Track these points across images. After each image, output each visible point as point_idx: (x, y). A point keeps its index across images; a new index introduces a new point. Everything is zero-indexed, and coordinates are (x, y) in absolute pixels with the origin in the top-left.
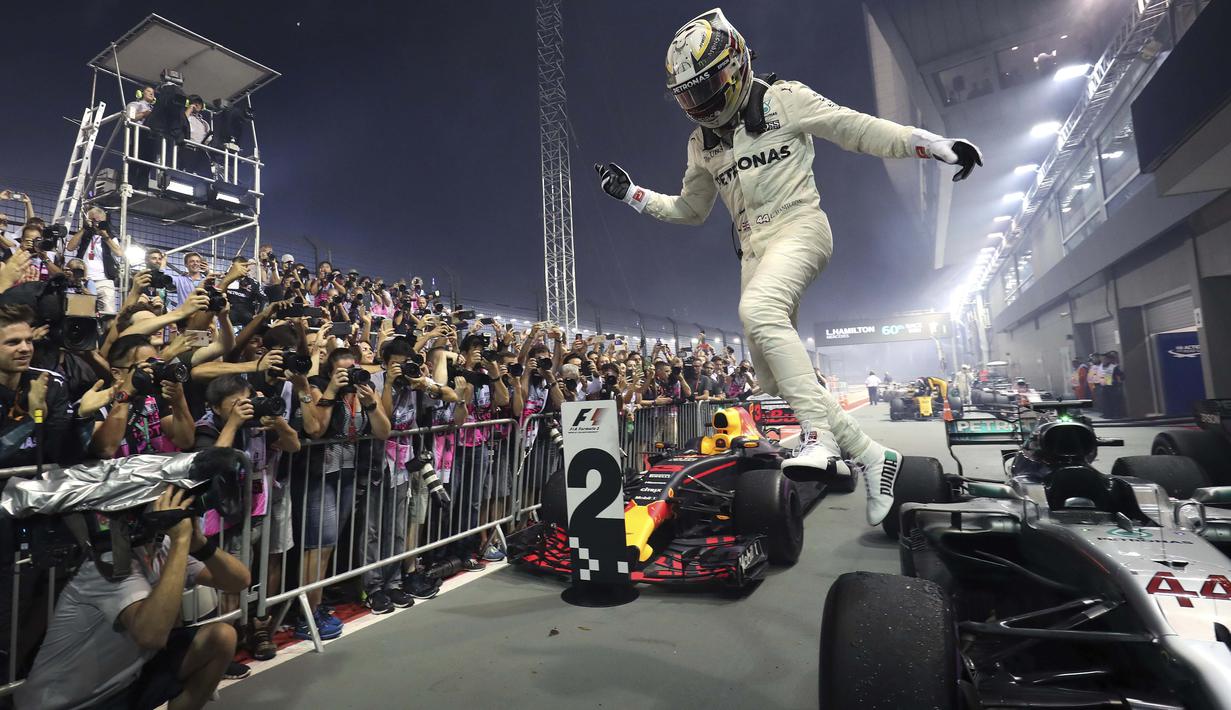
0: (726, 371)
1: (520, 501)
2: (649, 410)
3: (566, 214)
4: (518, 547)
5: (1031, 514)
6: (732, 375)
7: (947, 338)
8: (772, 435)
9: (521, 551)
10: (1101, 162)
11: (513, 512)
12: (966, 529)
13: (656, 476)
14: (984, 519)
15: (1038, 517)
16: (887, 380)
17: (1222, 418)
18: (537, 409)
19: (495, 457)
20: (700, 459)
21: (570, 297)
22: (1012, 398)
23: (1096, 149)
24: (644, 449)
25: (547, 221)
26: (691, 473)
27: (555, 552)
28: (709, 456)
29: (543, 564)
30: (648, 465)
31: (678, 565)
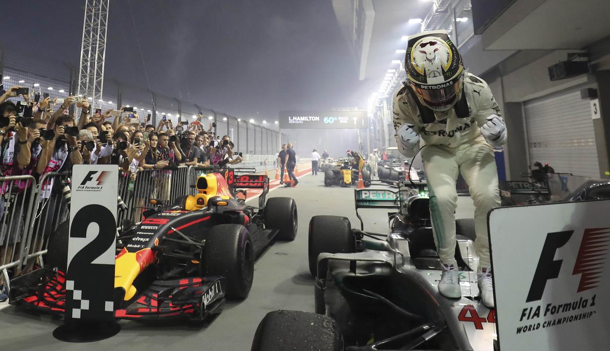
0: (212, 143)
1: (28, 247)
2: (149, 171)
3: (104, 9)
4: (21, 289)
5: (399, 261)
6: (217, 147)
7: (364, 128)
8: (240, 196)
9: (21, 293)
10: (456, 23)
11: (21, 257)
12: (359, 273)
13: (146, 227)
14: (370, 266)
15: (403, 264)
16: (325, 156)
17: (512, 194)
18: (57, 167)
19: (10, 209)
20: (183, 214)
21: (99, 75)
22: (400, 173)
23: (453, 15)
24: (142, 203)
25: (87, 13)
26: (175, 225)
27: (53, 293)
28: (190, 212)
29: (41, 305)
30: (143, 217)
31: (154, 303)
